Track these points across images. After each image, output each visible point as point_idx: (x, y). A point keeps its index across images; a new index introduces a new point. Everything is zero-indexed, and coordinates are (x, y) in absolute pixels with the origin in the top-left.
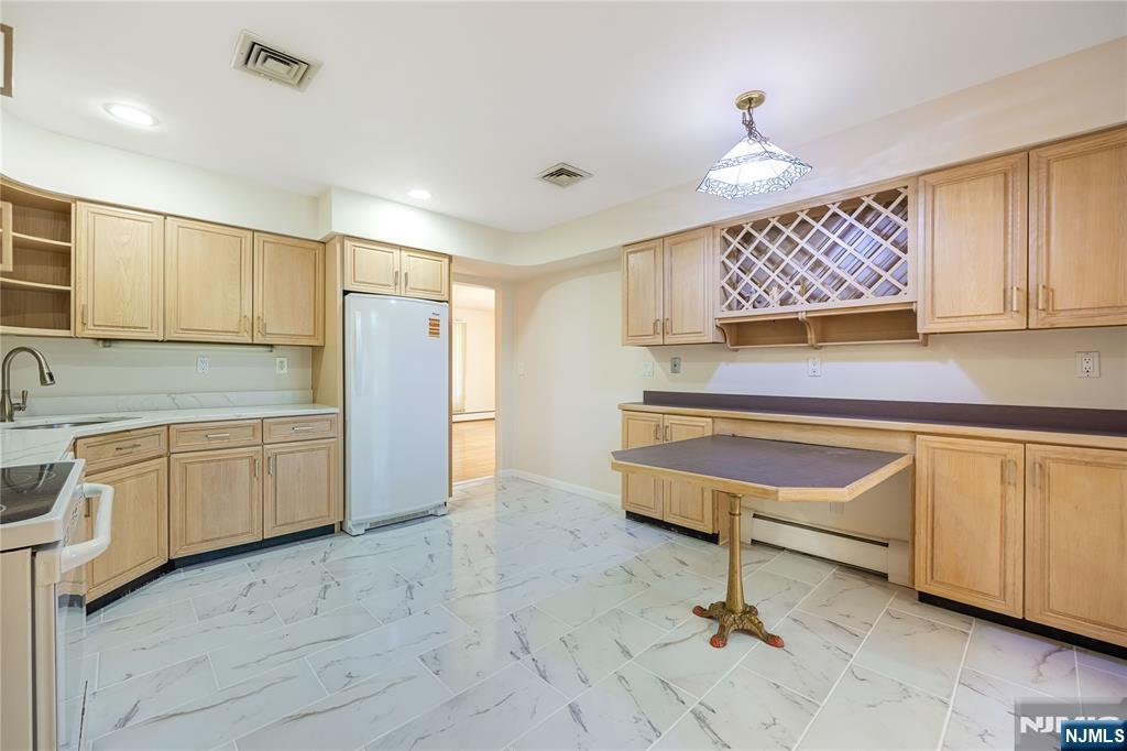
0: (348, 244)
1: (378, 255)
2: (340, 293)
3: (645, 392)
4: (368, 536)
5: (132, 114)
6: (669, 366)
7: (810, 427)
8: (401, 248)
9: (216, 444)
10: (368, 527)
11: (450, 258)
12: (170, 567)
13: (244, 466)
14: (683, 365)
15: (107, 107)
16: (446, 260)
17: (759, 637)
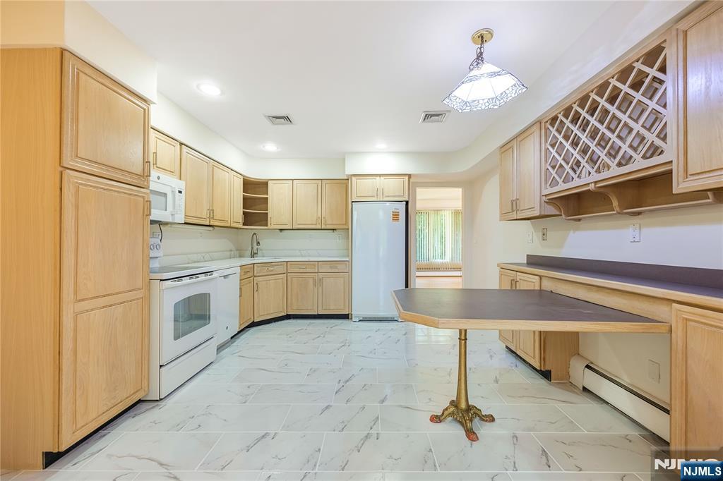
0: (353, 178)
1: (369, 181)
2: (350, 202)
3: (527, 255)
4: (360, 323)
5: (271, 147)
6: (541, 234)
7: (595, 289)
8: (380, 175)
9: (302, 271)
10: (362, 319)
11: (410, 176)
12: (288, 317)
13: (311, 281)
14: (549, 233)
15: (264, 147)
16: (407, 178)
17: (463, 426)
